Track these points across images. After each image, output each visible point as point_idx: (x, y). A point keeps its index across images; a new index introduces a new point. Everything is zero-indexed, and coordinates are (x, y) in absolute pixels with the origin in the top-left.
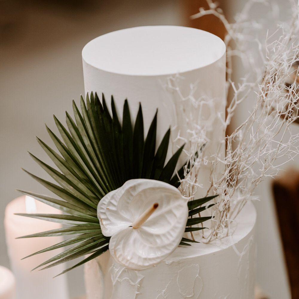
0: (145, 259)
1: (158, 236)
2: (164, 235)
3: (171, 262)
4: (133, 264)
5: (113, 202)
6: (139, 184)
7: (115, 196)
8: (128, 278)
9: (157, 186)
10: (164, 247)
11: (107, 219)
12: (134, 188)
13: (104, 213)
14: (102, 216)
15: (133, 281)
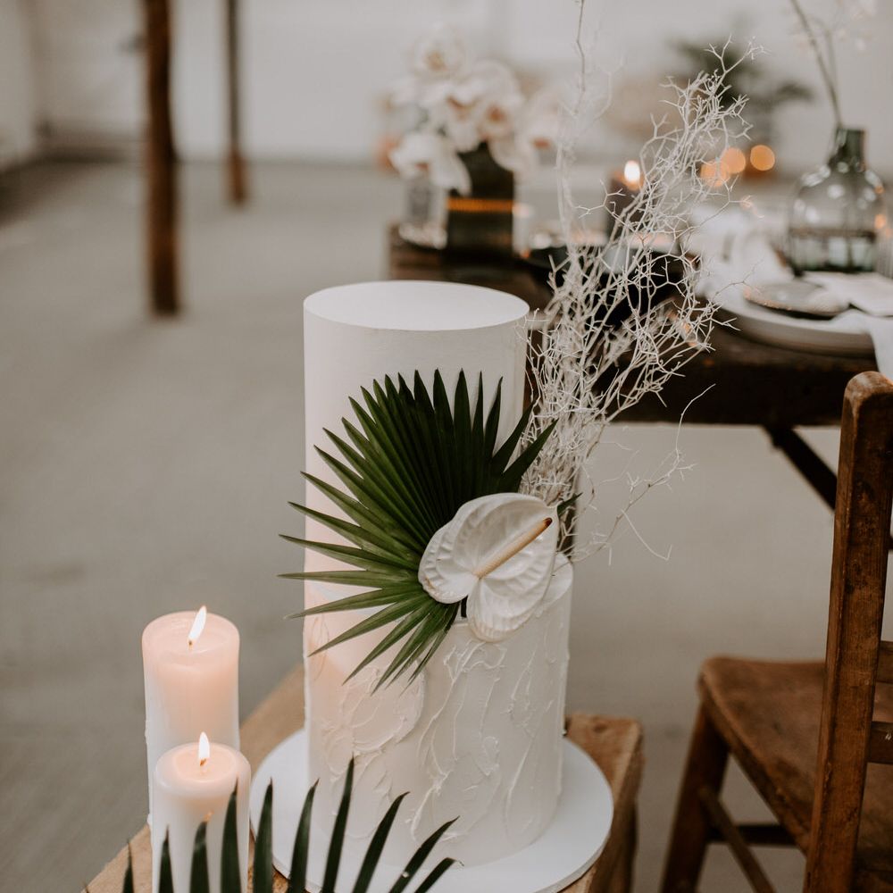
0: (512, 619)
1: (513, 580)
2: (524, 575)
3: (541, 612)
4: (499, 632)
5: (446, 546)
6: (483, 506)
7: (447, 537)
8: (482, 662)
9: (508, 501)
10: (530, 592)
11: (440, 577)
12: (475, 515)
13: (434, 569)
14: (430, 575)
15: (490, 664)
